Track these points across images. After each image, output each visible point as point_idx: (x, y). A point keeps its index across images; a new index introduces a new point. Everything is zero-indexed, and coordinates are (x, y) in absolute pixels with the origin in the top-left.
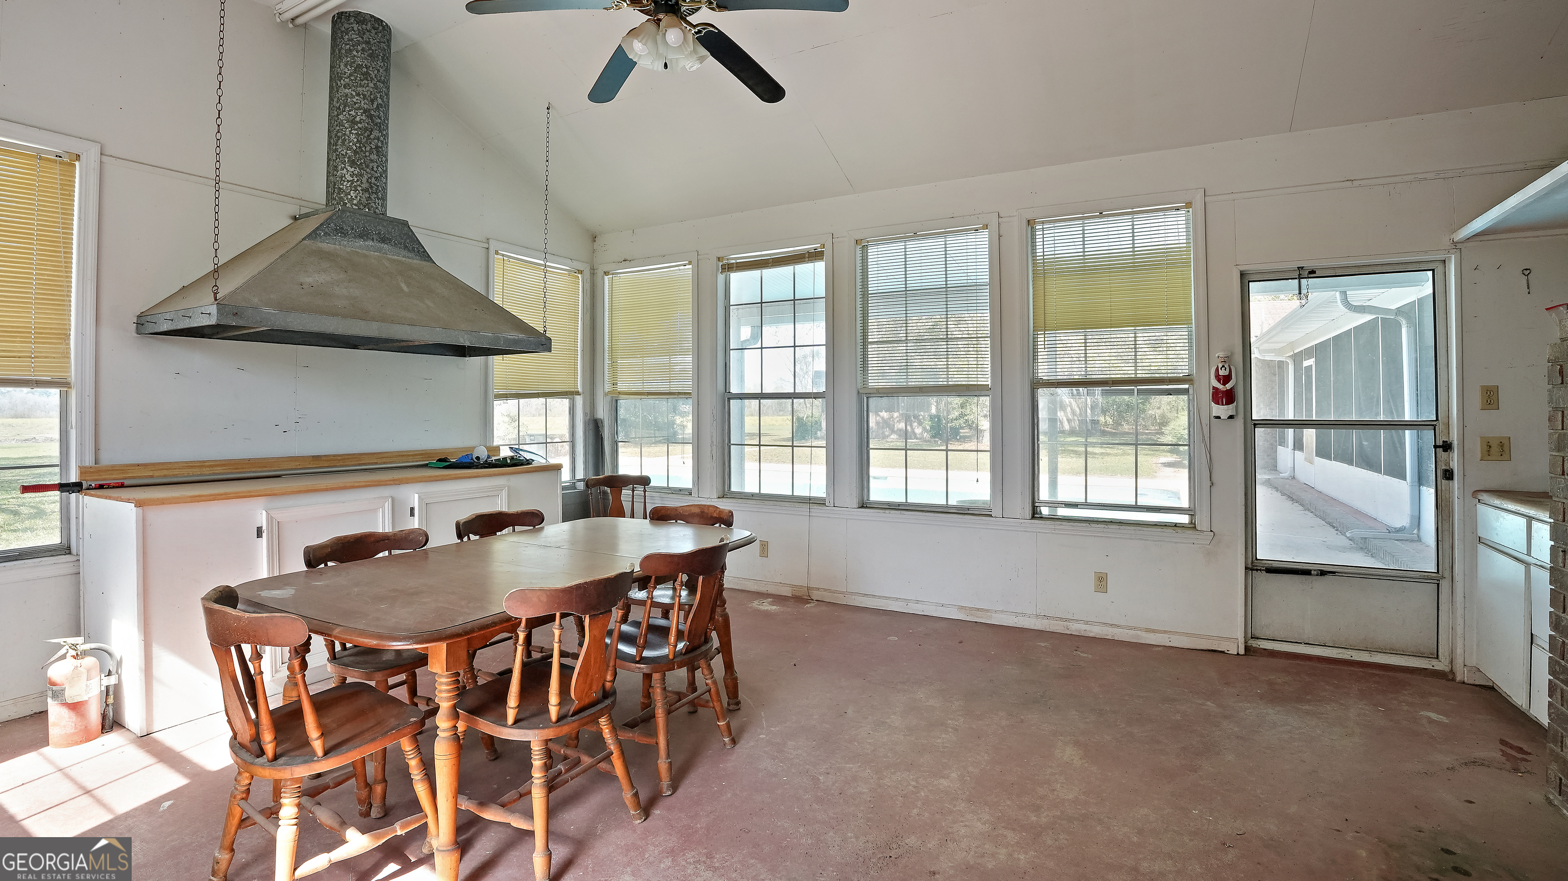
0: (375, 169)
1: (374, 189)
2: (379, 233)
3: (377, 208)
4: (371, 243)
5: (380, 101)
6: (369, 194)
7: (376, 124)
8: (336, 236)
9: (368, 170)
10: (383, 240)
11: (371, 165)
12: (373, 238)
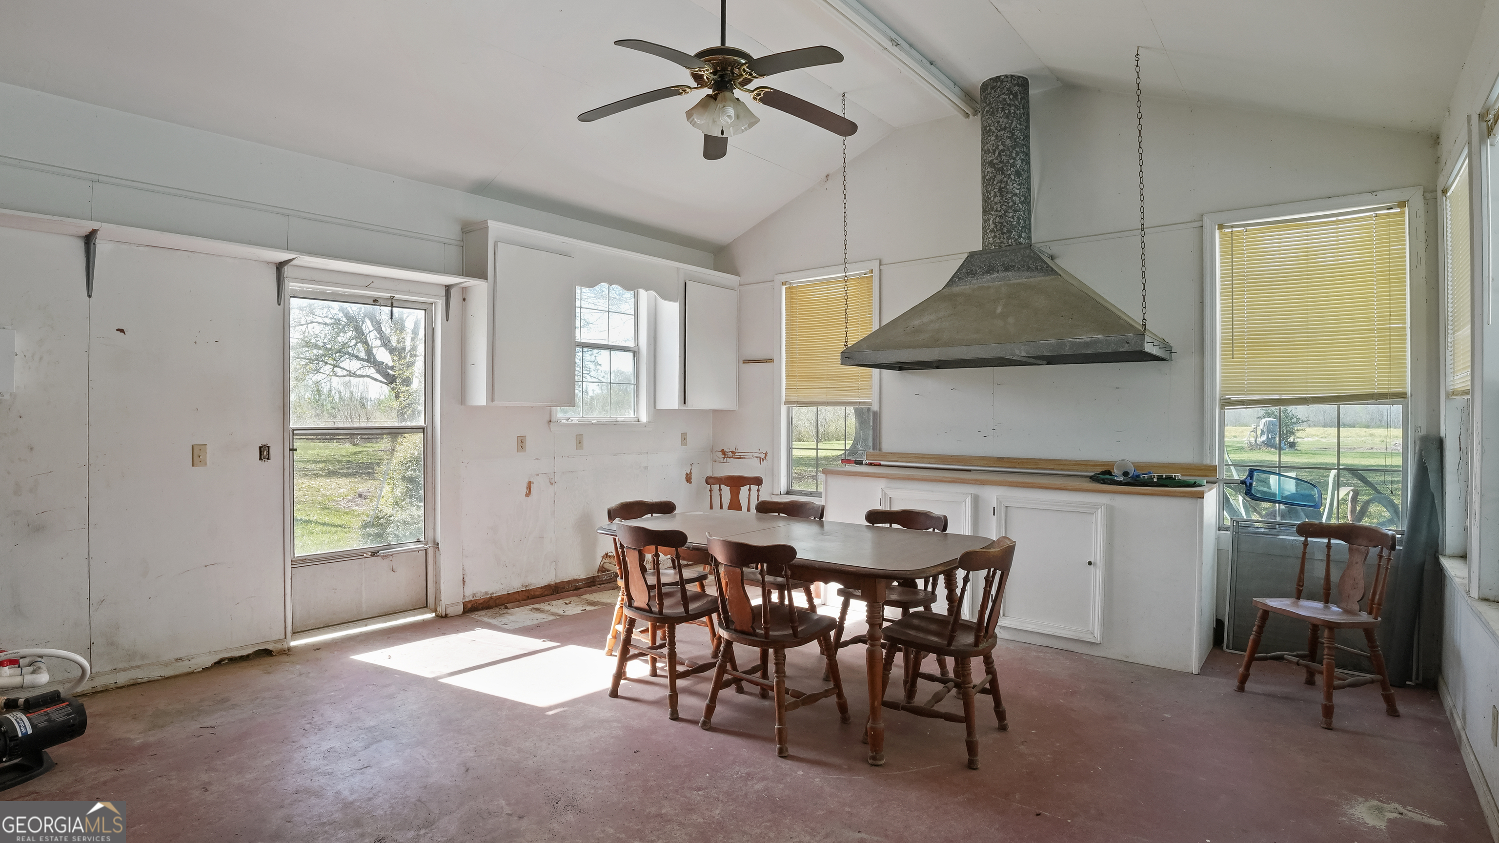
0: (999, 209)
1: (998, 227)
2: (1004, 264)
3: (1002, 243)
4: (996, 275)
5: (1001, 147)
6: (995, 233)
7: (999, 169)
8: (967, 278)
9: (993, 213)
10: (1007, 269)
11: (995, 207)
12: (998, 270)
